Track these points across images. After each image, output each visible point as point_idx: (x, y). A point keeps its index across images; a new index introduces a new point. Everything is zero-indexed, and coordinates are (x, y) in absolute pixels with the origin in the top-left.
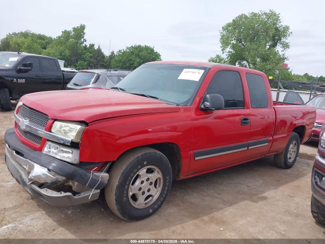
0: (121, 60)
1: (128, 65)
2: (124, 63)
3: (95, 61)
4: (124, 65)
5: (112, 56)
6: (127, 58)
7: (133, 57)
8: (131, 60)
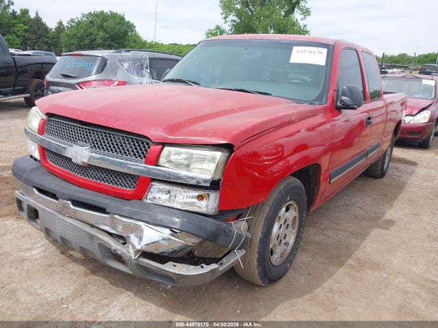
0: (76, 35)
1: (87, 42)
2: (81, 39)
3: (33, 37)
4: (81, 41)
5: (60, 28)
6: (85, 32)
7: (94, 30)
8: (91, 35)
